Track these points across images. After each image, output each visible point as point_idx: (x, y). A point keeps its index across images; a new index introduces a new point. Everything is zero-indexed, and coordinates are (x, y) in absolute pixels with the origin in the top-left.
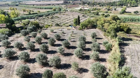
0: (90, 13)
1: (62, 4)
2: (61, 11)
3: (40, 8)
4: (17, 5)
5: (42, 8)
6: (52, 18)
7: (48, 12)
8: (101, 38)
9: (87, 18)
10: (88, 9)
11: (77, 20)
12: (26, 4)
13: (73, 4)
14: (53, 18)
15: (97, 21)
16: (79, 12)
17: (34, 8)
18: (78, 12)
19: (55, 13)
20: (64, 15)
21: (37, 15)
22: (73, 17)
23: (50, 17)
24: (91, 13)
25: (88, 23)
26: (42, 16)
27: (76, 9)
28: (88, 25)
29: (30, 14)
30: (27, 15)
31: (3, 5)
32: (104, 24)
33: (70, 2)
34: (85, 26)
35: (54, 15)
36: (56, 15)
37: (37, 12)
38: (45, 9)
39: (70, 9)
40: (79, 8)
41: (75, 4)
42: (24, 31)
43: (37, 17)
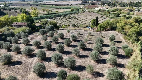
1: (81, 4)
2: (79, 12)
3: (59, 8)
4: (38, 5)
5: (61, 8)
7: (66, 12)
8: (120, 41)
9: (105, 20)
10: (108, 9)
11: (95, 21)
12: (46, 4)
13: (92, 4)
14: (70, 18)
15: (117, 23)
16: (98, 13)
17: (53, 8)
18: (96, 12)
19: (72, 14)
20: (82, 15)
21: (56, 15)
22: (91, 18)
23: (67, 17)
24: (111, 14)
25: (107, 24)
26: (60, 16)
27: (95, 9)
28: (106, 27)
29: (49, 14)
30: (46, 14)
31: (26, 4)
32: (125, 26)
33: (89, 2)
34: (103, 27)
35: (72, 15)
36: (74, 15)
37: (56, 12)
38: (64, 9)
39: (89, 10)
40: (98, 9)
41: (94, 4)
42: (43, 30)
43: (55, 17)
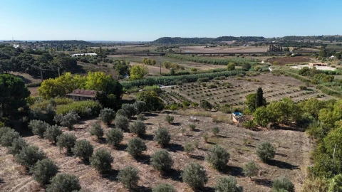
0: (331, 81)
1: (265, 54)
2: (250, 71)
3: (205, 62)
4: (163, 55)
5: (209, 63)
6: (212, 87)
7: (214, 71)
9: (309, 97)
10: (333, 69)
11: (255, 97)
12: (182, 52)
13: (296, 55)
14: (216, 87)
16: (297, 77)
17: (193, 61)
18: (293, 76)
19: (227, 76)
20: (250, 80)
21: (184, 78)
22: (270, 89)
23: (208, 84)
24: (334, 83)
26: (194, 80)
27: (295, 67)
29: (173, 74)
31: (141, 52)
33: (288, 50)
35: (224, 79)
36: (228, 81)
37: (190, 71)
38: (216, 63)
39: (277, 68)
41: (301, 55)
43: (180, 82)
